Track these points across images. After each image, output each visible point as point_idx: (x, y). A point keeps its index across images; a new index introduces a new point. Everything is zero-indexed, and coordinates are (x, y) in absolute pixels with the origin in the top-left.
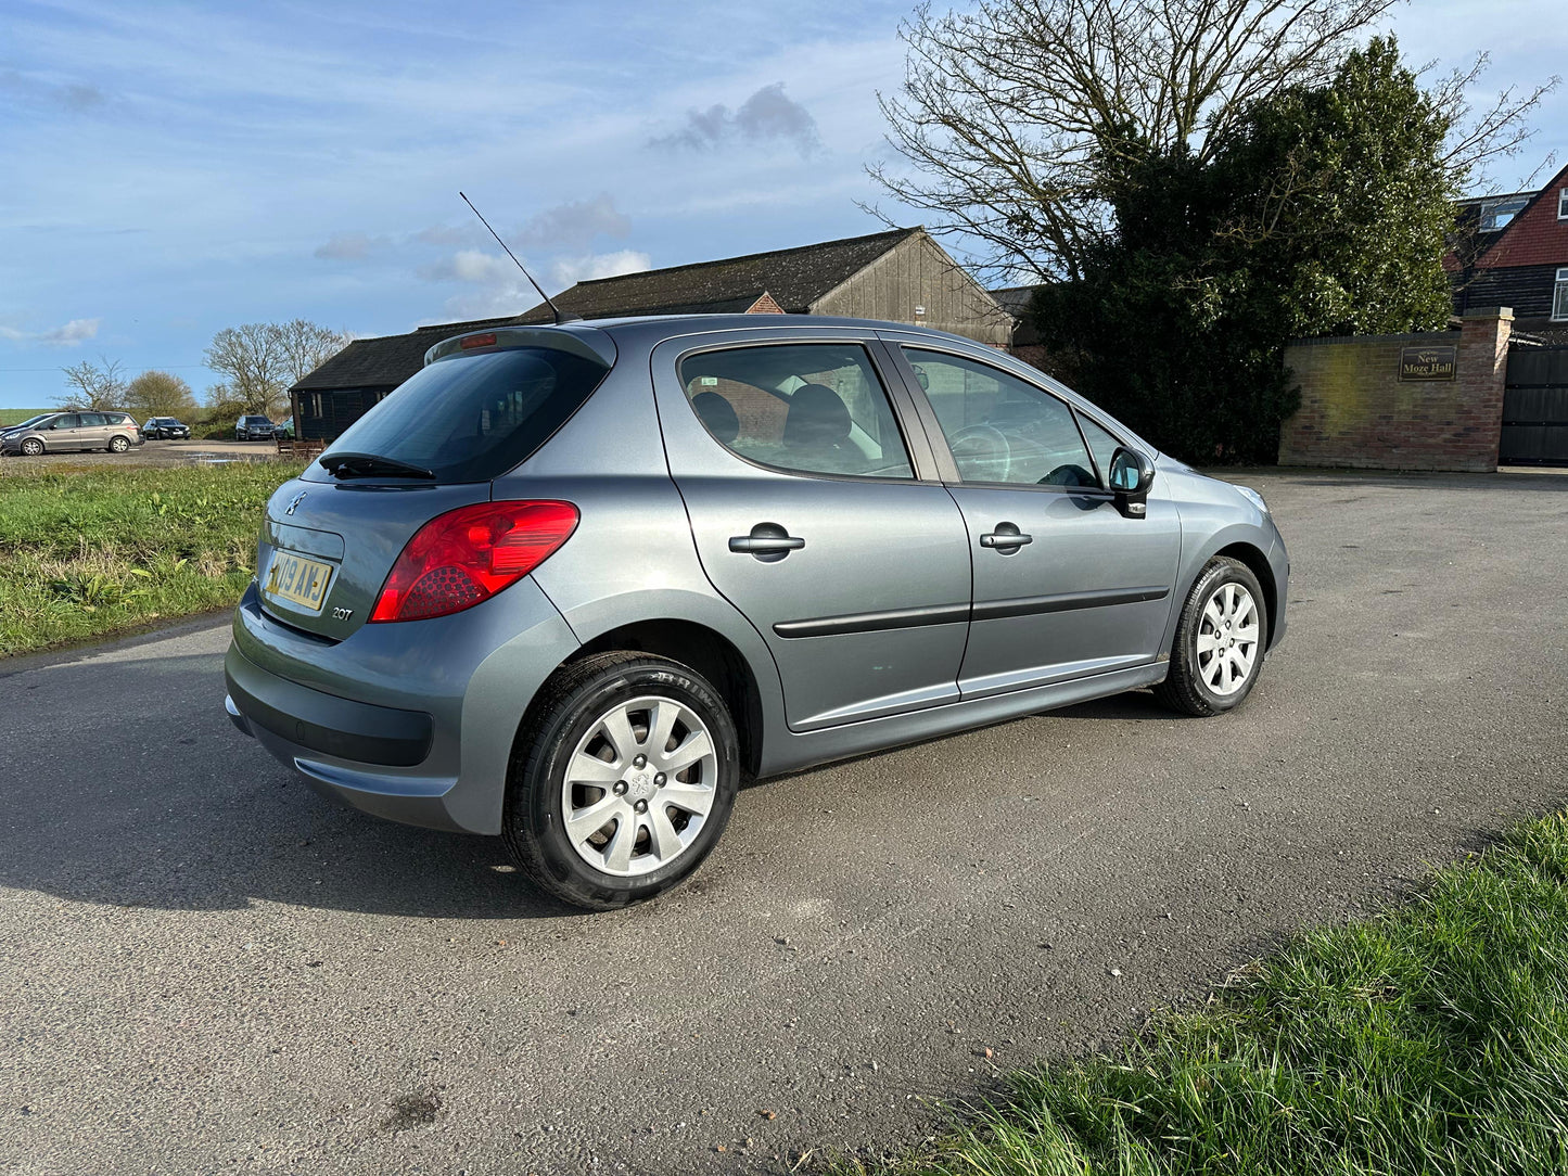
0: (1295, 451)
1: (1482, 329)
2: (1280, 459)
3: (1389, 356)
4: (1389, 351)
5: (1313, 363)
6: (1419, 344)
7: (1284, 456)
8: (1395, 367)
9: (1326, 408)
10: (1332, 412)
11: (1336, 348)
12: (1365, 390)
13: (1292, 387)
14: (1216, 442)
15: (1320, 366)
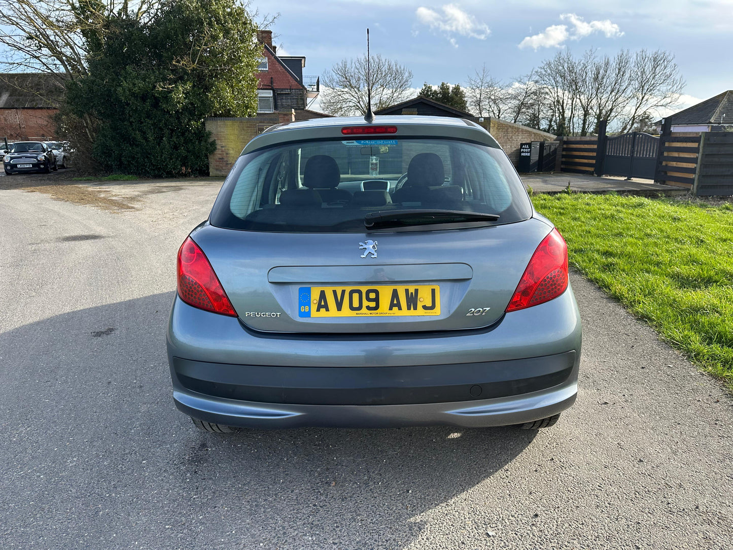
0: (217, 170)
1: (287, 118)
2: (211, 173)
3: (251, 127)
4: (251, 125)
5: (219, 129)
6: (263, 123)
7: (212, 172)
8: (255, 132)
9: (228, 150)
10: (231, 152)
11: (229, 122)
12: (244, 142)
13: (211, 140)
14: (182, 166)
15: (222, 130)
